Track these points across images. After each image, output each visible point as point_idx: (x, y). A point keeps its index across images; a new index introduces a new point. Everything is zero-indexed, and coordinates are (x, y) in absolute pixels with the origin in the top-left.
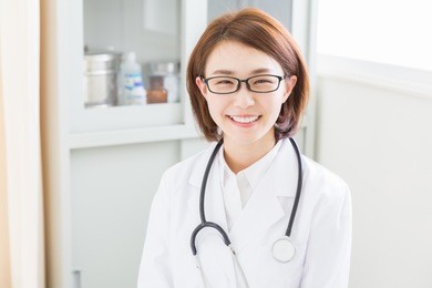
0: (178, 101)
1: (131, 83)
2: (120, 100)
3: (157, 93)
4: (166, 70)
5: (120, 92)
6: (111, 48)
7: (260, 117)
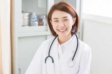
0: (46, 25)
1: (34, 21)
2: (31, 25)
3: (41, 23)
4: (43, 17)
5: (31, 23)
6: (29, 11)
7: (67, 29)
